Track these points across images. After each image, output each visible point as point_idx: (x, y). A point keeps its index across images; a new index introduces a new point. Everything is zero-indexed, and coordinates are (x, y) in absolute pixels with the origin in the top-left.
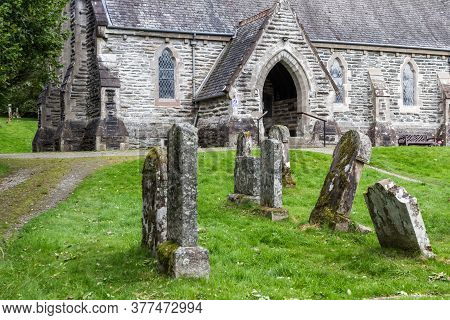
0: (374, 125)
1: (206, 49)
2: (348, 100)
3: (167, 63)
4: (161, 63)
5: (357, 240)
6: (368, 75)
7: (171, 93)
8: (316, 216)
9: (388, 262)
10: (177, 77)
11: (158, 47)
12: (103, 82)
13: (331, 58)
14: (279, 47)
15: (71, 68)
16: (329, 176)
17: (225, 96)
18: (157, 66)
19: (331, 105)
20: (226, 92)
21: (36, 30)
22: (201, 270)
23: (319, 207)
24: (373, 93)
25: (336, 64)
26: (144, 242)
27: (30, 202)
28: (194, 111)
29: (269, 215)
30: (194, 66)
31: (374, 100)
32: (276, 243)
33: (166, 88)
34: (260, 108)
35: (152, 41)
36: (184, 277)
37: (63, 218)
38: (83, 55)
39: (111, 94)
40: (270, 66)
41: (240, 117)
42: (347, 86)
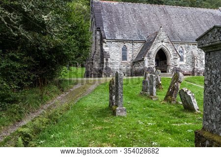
0: (194, 69)
1: (137, 45)
2: (185, 60)
3: (125, 50)
4: (123, 50)
5: (178, 107)
6: (192, 52)
7: (126, 59)
8: (166, 99)
9: (185, 114)
10: (128, 54)
11: (122, 45)
12: (105, 56)
13: (179, 47)
14: (161, 44)
15: (95, 52)
16: (170, 87)
17: (143, 60)
18: (121, 51)
19: (179, 63)
20: (143, 59)
21: (83, 42)
22: (124, 114)
23: (167, 96)
24: (194, 58)
25: (181, 48)
26: (110, 106)
27: (81, 93)
28: (133, 65)
29: (152, 98)
30: (133, 50)
31: (194, 60)
32: (152, 107)
33: (124, 57)
34: (154, 64)
35: (120, 43)
36: (119, 116)
37: (89, 98)
38: (99, 48)
39: (107, 60)
40: (157, 50)
41: (148, 67)
42: (185, 56)
